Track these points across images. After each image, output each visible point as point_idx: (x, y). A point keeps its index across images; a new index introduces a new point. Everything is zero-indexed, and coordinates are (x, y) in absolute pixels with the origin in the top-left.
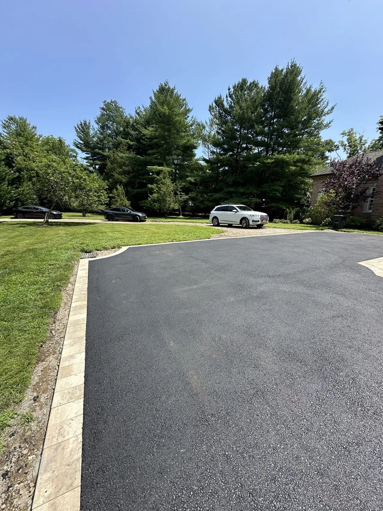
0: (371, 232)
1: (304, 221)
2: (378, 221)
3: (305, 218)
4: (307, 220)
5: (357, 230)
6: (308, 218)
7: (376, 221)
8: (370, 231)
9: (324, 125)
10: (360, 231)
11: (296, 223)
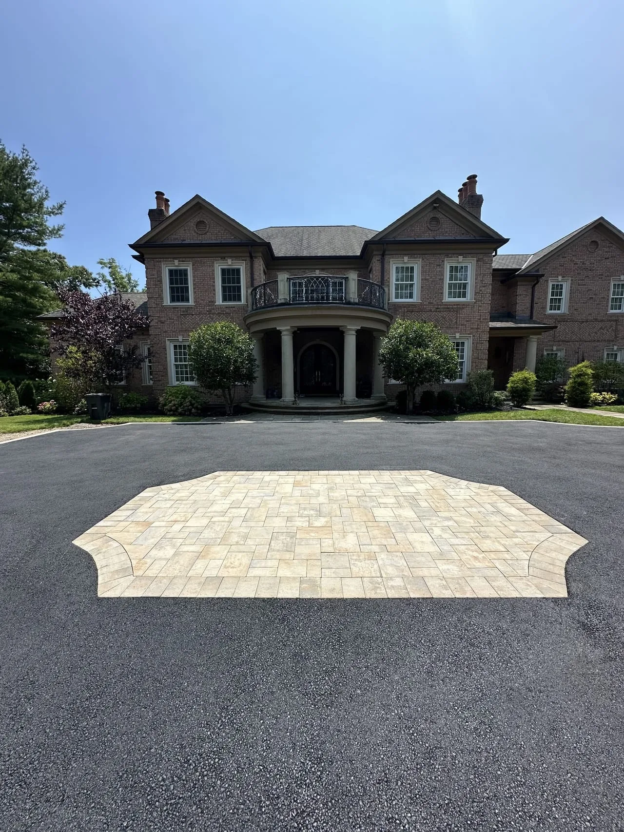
0: (154, 419)
1: (40, 407)
2: (161, 399)
3: (42, 401)
4: (47, 405)
5: (132, 419)
6: (49, 401)
7: (158, 399)
8: (151, 417)
9: (50, 229)
10: (137, 419)
11: (21, 413)
